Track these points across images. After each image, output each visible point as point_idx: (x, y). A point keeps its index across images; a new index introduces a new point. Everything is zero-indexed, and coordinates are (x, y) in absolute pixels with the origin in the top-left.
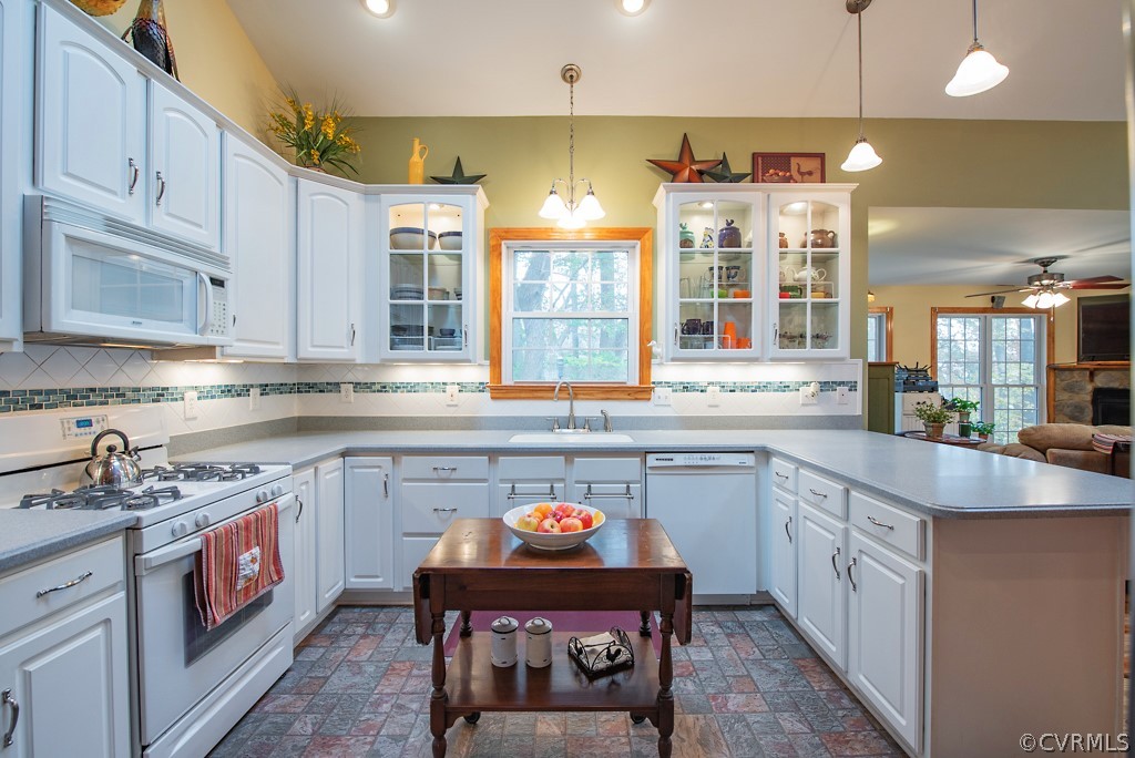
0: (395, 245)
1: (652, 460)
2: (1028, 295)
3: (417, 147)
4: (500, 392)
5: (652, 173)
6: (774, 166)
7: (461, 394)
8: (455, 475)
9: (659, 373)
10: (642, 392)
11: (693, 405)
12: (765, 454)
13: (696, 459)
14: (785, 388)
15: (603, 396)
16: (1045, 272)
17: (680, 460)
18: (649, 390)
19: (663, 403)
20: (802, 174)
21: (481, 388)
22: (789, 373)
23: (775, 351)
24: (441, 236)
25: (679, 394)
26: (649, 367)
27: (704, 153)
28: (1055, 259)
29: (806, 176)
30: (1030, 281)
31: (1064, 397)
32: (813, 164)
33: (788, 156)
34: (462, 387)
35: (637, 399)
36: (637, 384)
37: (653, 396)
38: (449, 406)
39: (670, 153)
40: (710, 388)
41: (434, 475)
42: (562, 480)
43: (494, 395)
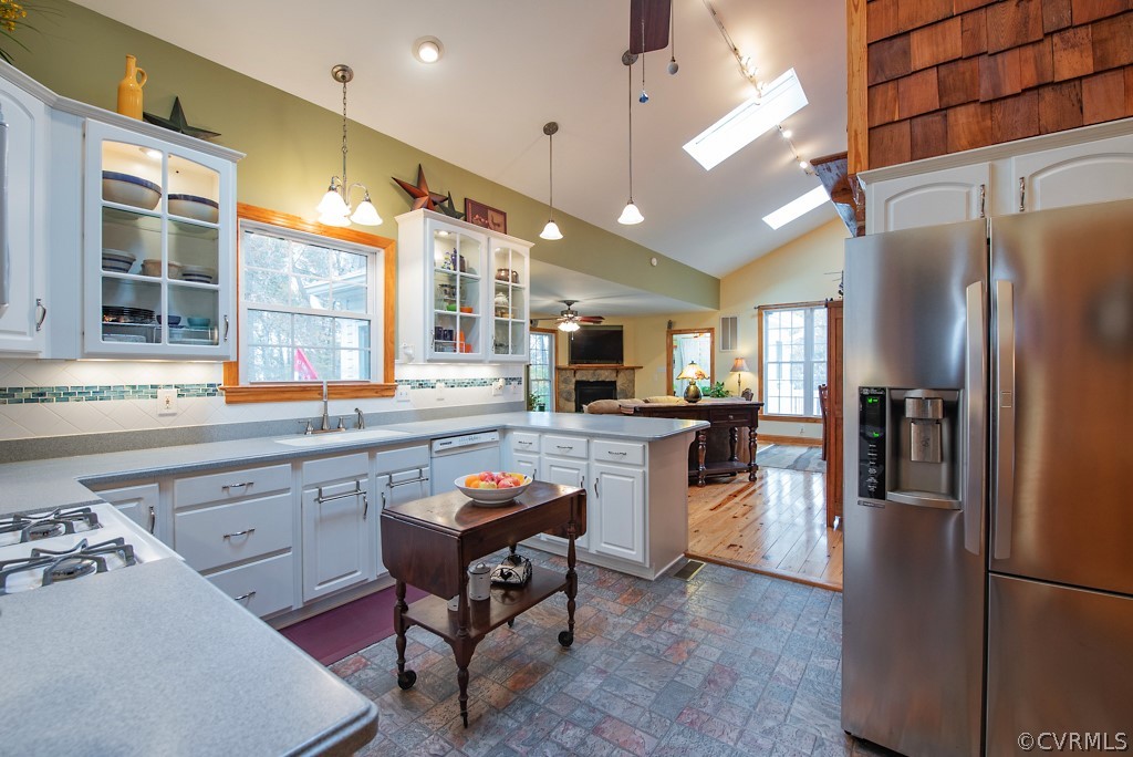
0: (107, 195)
1: (437, 445)
2: (560, 322)
3: (133, 69)
4: (237, 394)
5: (393, 190)
6: (479, 213)
7: (181, 399)
8: (251, 491)
9: (403, 372)
10: (386, 390)
11: (426, 399)
12: (504, 430)
13: (466, 440)
14: (484, 383)
15: (354, 395)
16: (568, 310)
17: (456, 442)
18: (394, 388)
19: (406, 399)
20: (495, 224)
21: (211, 390)
22: (485, 372)
23: (492, 355)
24: (171, 197)
25: (416, 390)
26: (393, 367)
27: (434, 186)
28: (574, 302)
29: (496, 226)
30: (563, 313)
31: (562, 386)
32: (498, 219)
33: (487, 208)
34: (183, 391)
35: (383, 396)
36: (382, 383)
37: (397, 392)
38: (161, 415)
39: (410, 178)
40: (438, 384)
41: (225, 495)
42: (366, 475)
43: (230, 399)
